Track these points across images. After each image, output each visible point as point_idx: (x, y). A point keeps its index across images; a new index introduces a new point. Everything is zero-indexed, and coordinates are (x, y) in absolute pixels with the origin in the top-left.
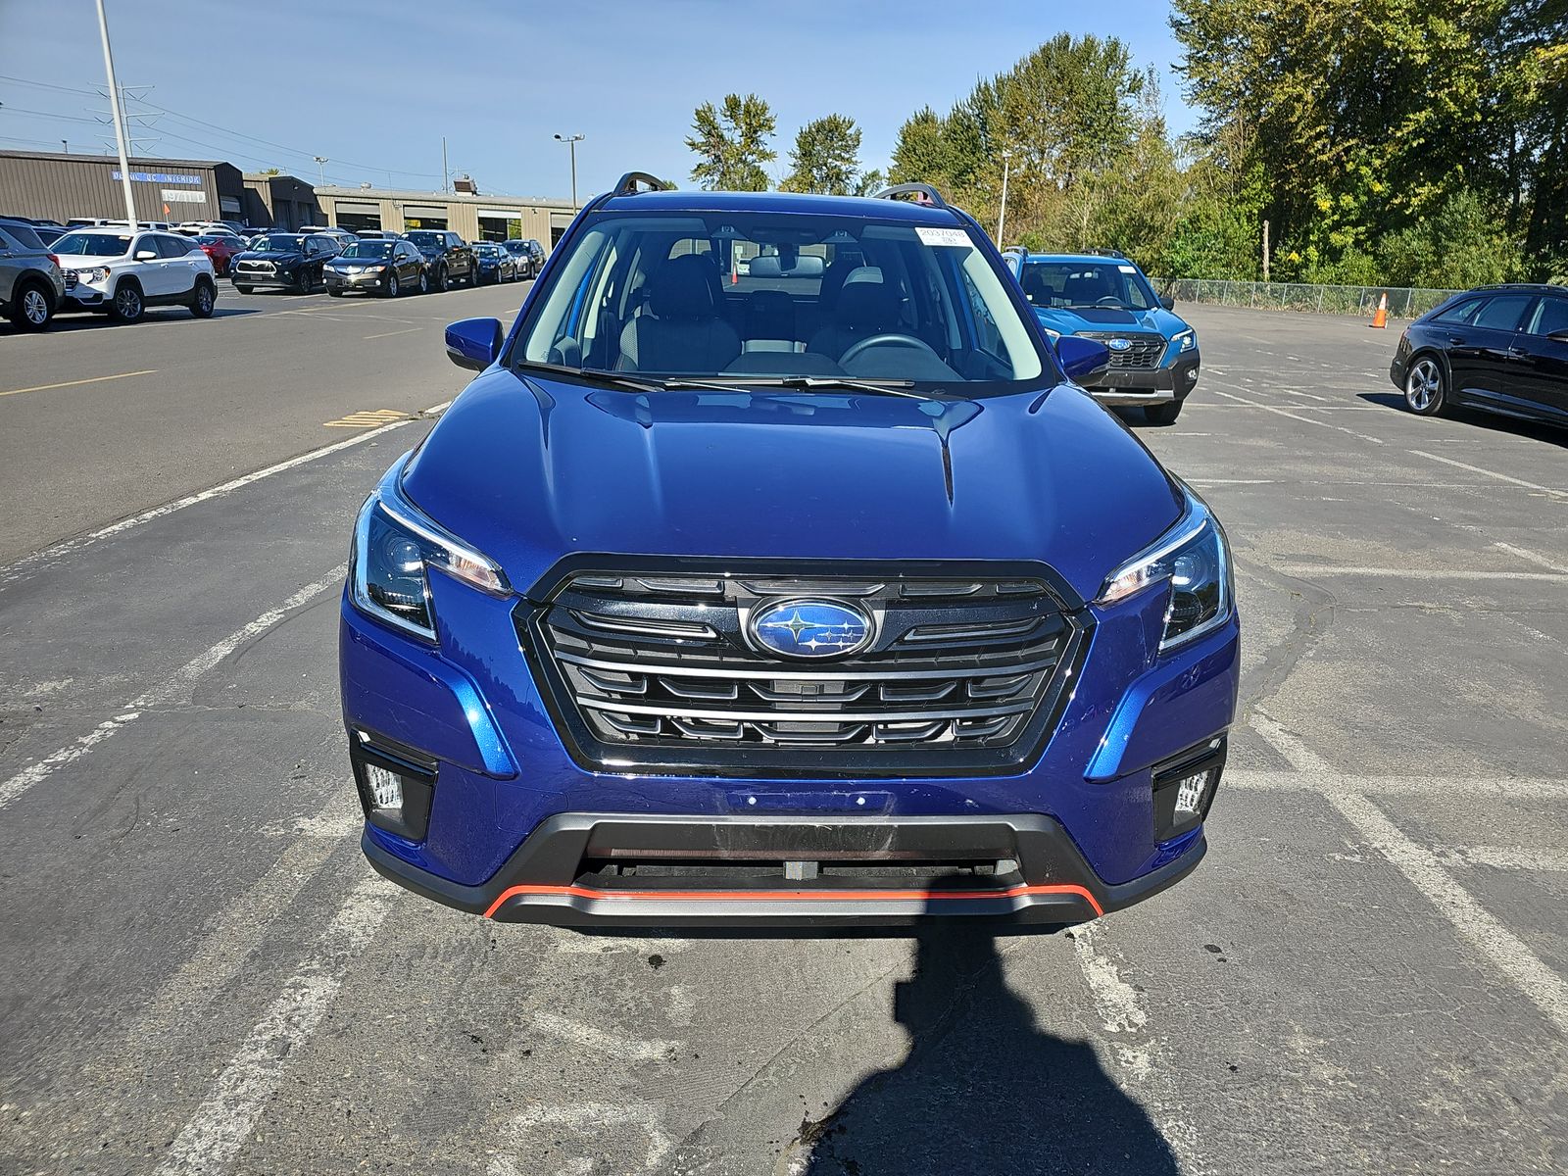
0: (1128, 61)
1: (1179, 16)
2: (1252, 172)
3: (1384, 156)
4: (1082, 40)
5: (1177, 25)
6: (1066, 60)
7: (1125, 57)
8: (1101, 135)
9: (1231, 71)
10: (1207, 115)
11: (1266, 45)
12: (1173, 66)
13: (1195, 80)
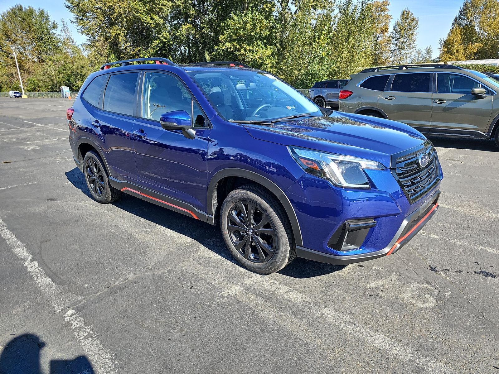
0: (49, 18)
1: (69, 4)
2: (111, 57)
3: (150, 53)
4: (28, 8)
5: (68, 7)
6: (23, 15)
7: (48, 16)
8: (47, 43)
9: (92, 24)
10: (88, 38)
11: (102, 17)
12: (71, 21)
13: (81, 26)
